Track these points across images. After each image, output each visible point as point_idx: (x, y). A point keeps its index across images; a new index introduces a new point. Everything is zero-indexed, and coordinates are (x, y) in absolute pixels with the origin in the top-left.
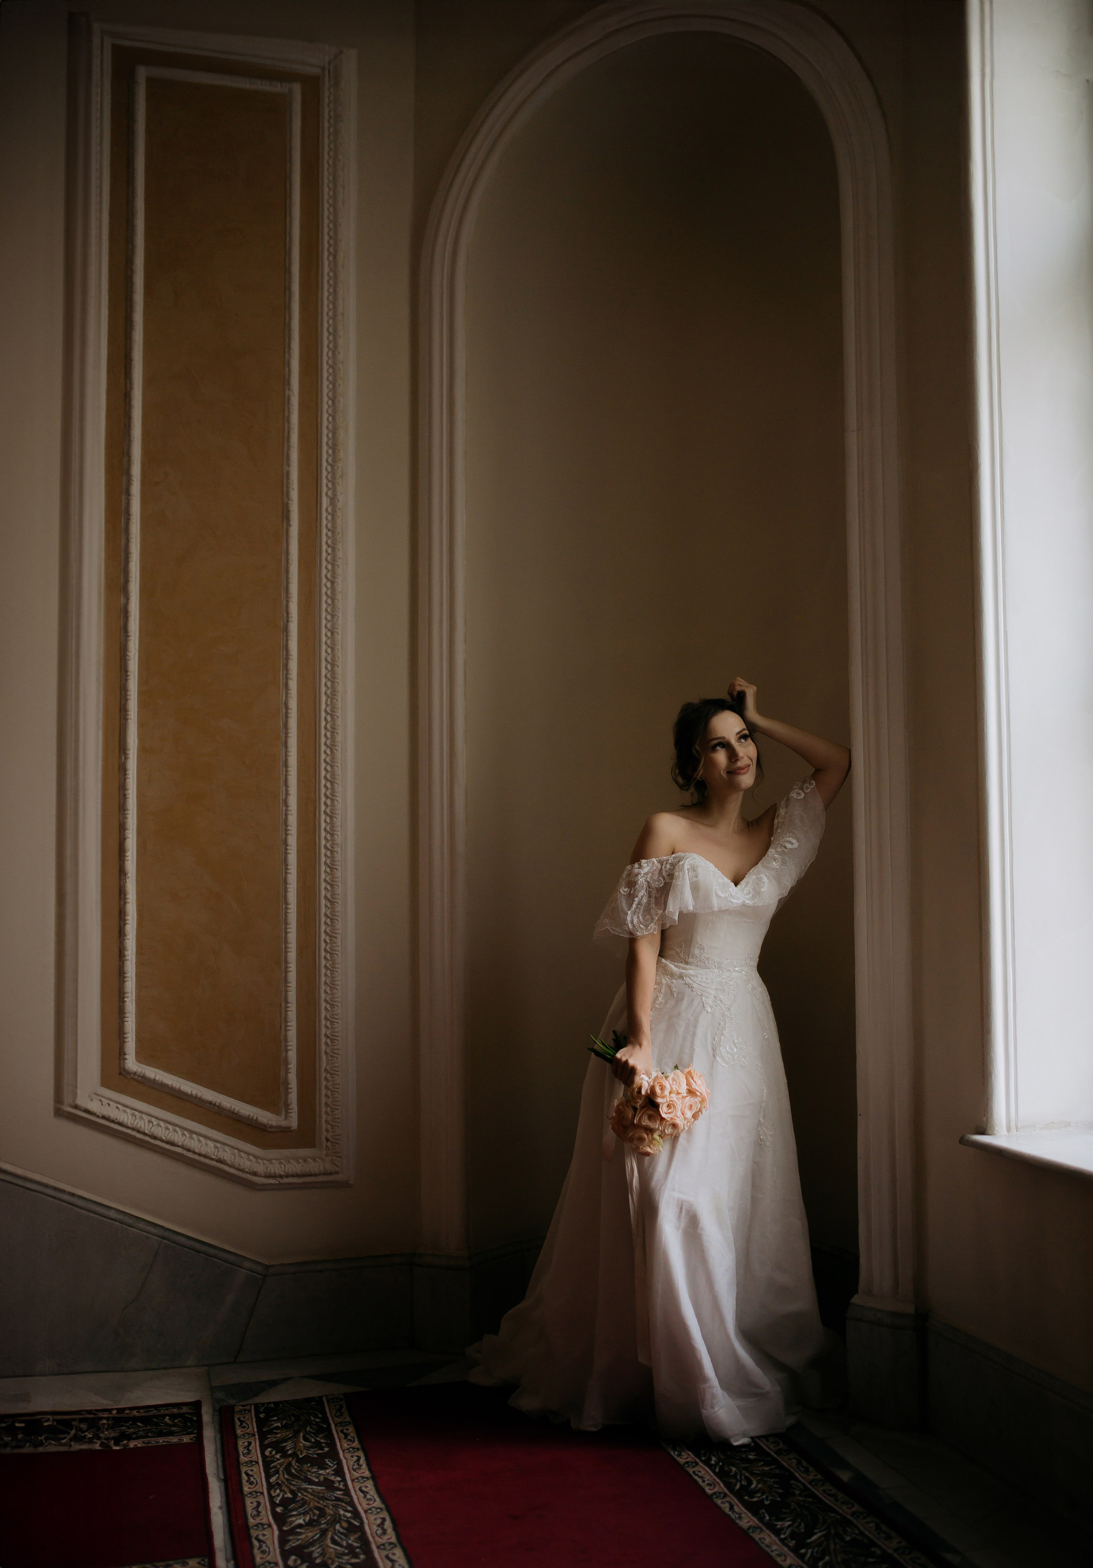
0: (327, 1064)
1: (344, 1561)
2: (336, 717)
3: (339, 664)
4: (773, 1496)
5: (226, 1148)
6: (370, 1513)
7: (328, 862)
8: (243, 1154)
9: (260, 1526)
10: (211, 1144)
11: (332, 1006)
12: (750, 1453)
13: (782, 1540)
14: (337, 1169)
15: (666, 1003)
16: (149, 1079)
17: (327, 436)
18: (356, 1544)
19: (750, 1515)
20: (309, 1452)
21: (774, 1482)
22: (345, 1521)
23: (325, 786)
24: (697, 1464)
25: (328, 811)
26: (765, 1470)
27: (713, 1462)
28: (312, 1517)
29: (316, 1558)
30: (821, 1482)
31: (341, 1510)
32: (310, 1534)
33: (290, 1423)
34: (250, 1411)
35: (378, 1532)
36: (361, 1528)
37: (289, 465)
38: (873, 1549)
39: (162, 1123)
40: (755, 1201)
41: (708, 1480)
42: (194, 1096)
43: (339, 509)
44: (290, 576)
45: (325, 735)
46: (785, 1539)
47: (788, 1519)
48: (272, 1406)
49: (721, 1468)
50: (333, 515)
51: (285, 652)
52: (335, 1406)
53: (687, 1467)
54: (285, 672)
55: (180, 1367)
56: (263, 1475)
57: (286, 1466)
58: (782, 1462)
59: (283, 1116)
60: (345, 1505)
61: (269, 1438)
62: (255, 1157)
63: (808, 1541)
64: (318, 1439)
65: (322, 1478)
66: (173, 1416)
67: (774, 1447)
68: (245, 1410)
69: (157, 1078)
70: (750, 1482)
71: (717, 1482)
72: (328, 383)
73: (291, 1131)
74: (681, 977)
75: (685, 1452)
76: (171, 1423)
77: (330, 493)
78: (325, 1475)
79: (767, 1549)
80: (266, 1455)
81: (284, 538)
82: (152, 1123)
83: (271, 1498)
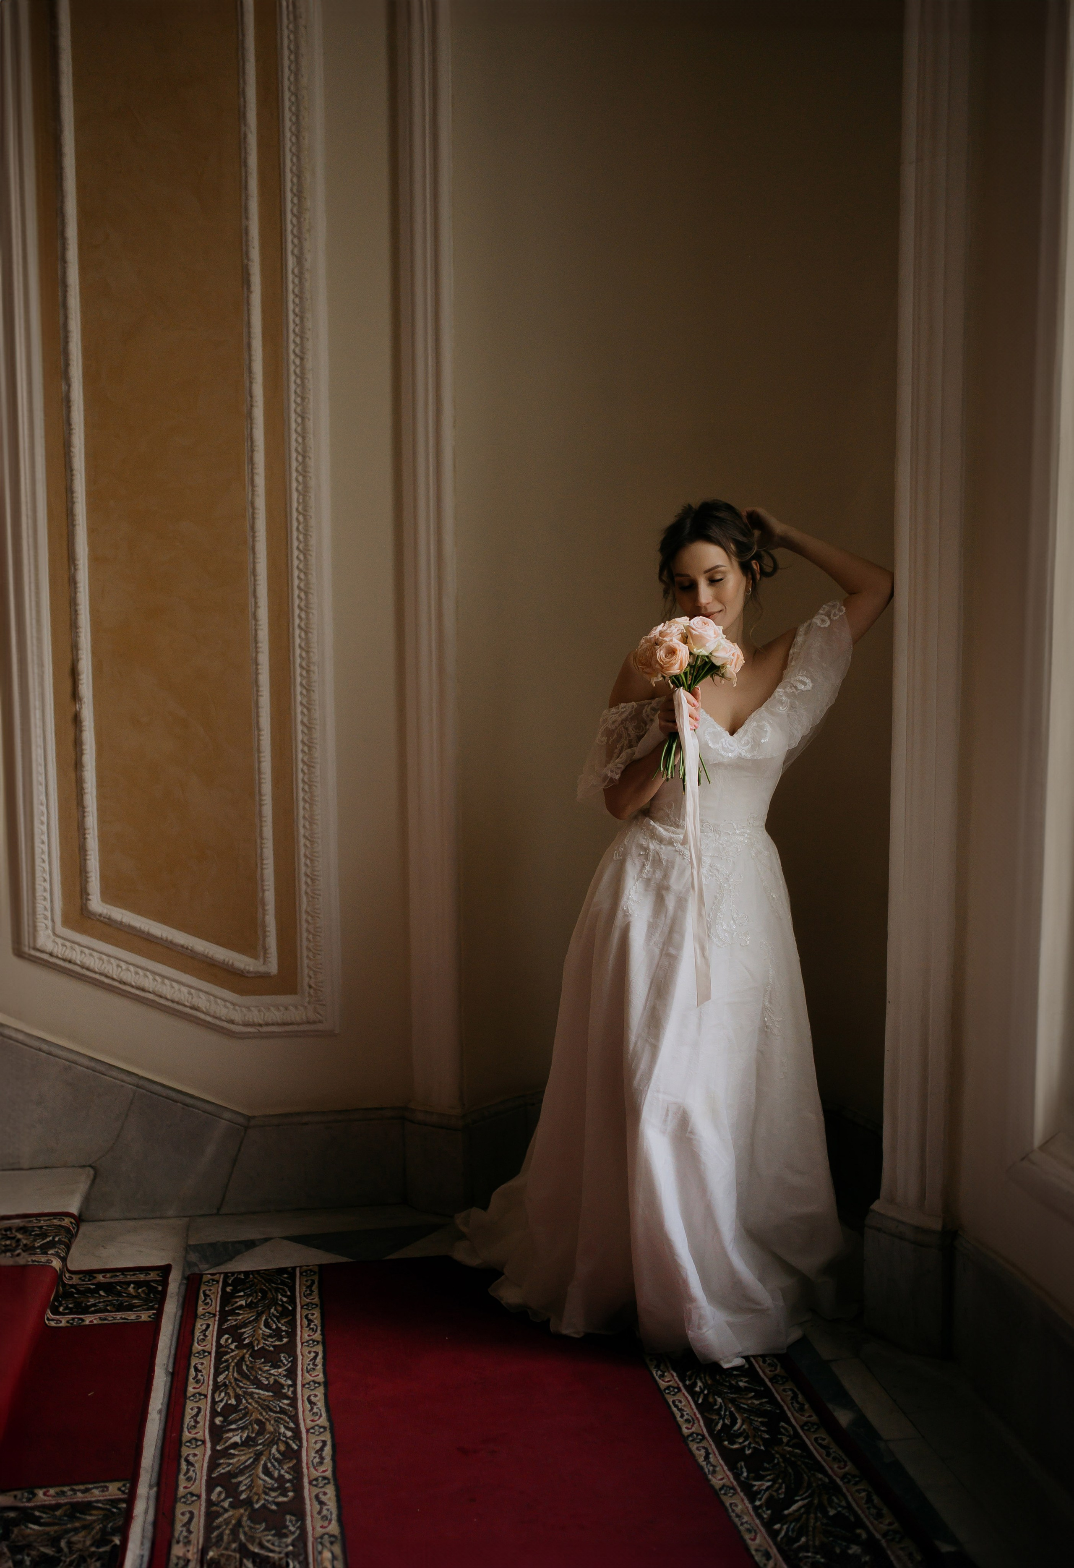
0: (308, 905)
1: (270, 1499)
2: (309, 517)
3: (311, 455)
4: (757, 1443)
5: (201, 994)
6: (312, 1433)
7: (304, 682)
8: (219, 1001)
9: (193, 1442)
10: (185, 990)
11: (312, 842)
12: (742, 1379)
13: (756, 1509)
14: (321, 1018)
15: (654, 872)
16: (115, 921)
17: (292, 181)
18: (288, 1476)
19: (725, 1468)
20: (267, 1342)
21: (761, 1422)
22: (283, 1441)
23: (299, 597)
24: (679, 1390)
25: (303, 625)
26: (754, 1403)
27: (698, 1389)
28: (250, 1434)
29: (242, 1492)
30: (815, 1427)
31: (282, 1426)
32: (243, 1458)
33: (255, 1301)
34: (218, 1282)
35: (314, 1461)
36: (297, 1454)
37: (247, 218)
38: (858, 1531)
39: (132, 968)
40: (760, 1094)
41: (687, 1414)
42: (165, 939)
43: (307, 270)
44: (253, 353)
45: (298, 539)
46: (760, 1507)
47: (768, 1477)
48: (242, 1276)
49: (706, 1397)
50: (300, 276)
51: (249, 442)
52: (307, 1281)
53: (668, 1393)
54: (250, 467)
55: (160, 1218)
56: (212, 1371)
57: (238, 1361)
58: (776, 1394)
59: (262, 960)
60: (288, 1420)
61: (230, 1320)
62: (233, 1004)
63: (786, 1512)
64: (280, 1325)
65: (272, 1380)
66: (138, 1284)
67: (770, 1371)
68: (213, 1280)
69: (124, 920)
70: (734, 1422)
71: (697, 1418)
72: (291, 114)
73: (270, 977)
74: (671, 843)
75: (669, 1372)
76: (134, 1294)
77: (296, 251)
78: (277, 1375)
79: (736, 1520)
80: (221, 1344)
81: (246, 309)
82: (121, 967)
83: (214, 1403)
